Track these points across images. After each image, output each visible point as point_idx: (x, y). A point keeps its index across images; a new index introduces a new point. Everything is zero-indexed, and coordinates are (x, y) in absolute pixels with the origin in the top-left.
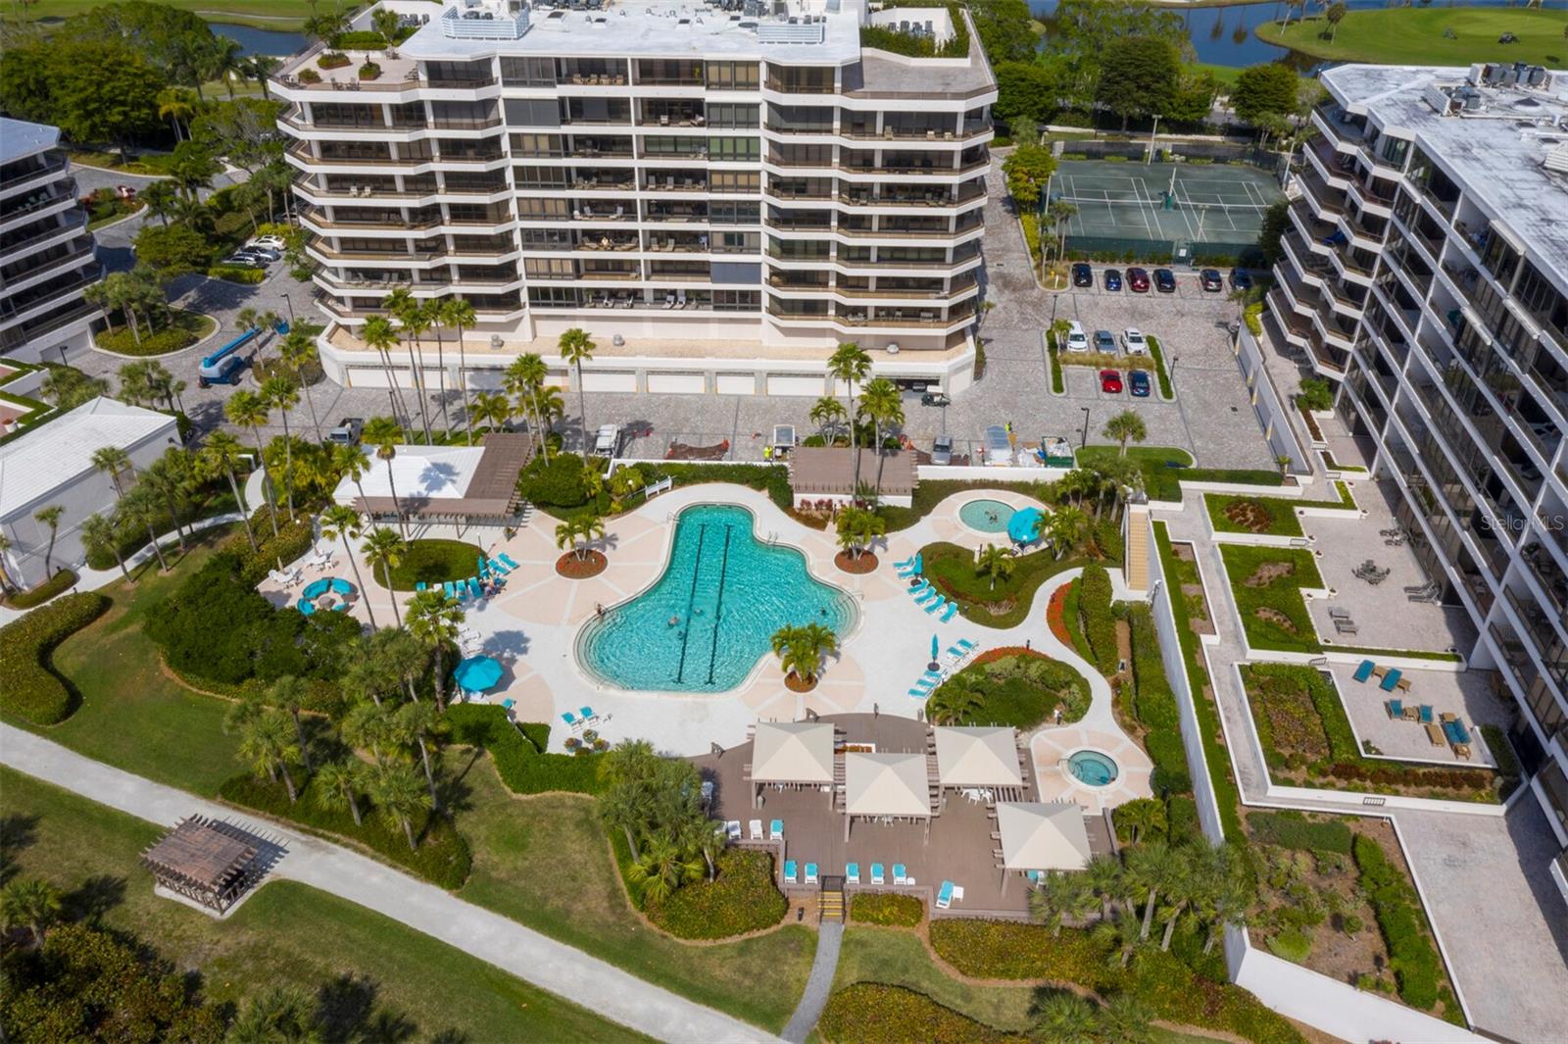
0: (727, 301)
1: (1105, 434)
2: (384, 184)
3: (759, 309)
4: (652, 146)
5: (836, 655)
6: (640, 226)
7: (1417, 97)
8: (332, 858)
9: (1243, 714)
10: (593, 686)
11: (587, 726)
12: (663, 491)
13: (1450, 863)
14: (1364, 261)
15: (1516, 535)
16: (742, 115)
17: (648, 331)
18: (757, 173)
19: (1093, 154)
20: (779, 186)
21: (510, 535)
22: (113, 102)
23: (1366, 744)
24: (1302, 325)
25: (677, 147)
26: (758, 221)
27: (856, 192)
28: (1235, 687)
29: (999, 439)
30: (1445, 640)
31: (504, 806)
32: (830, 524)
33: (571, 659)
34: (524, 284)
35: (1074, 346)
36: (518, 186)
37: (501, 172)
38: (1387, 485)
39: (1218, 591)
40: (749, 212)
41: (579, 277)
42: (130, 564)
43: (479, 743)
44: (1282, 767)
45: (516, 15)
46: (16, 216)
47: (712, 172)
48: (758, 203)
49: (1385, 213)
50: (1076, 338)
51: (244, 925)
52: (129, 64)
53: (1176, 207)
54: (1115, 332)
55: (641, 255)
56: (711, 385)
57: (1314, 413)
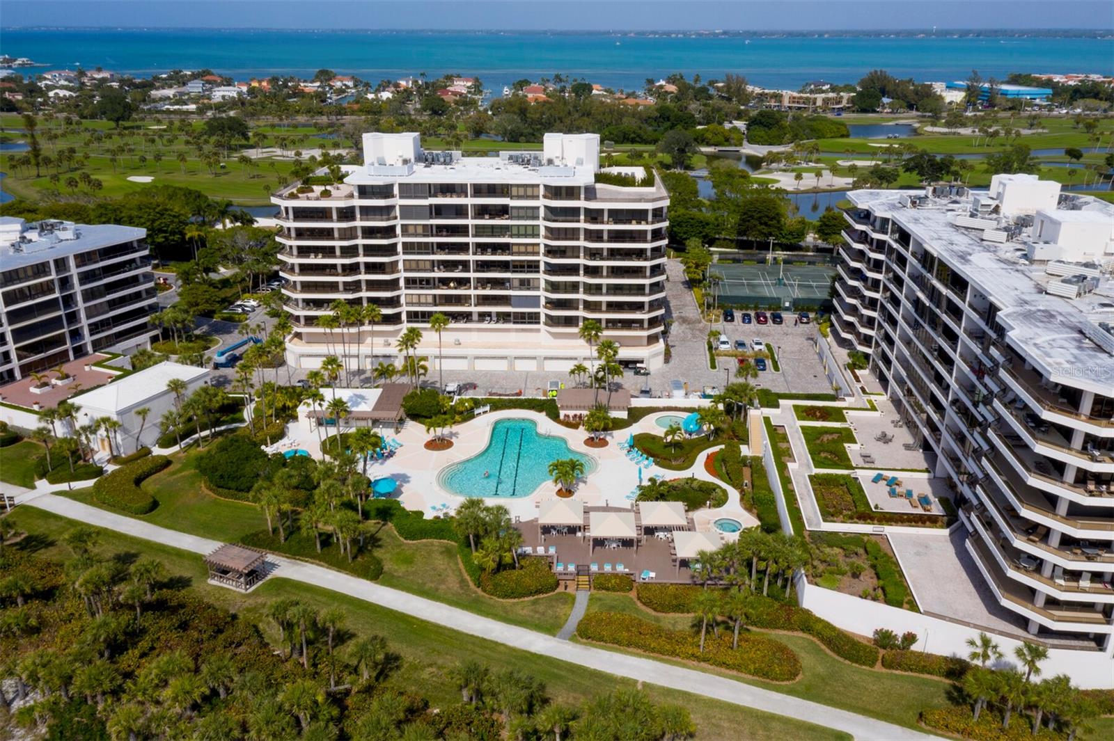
0: (521, 318)
1: (736, 376)
2: (330, 251)
3: (539, 323)
4: (480, 231)
5: (585, 482)
6: (472, 275)
7: (896, 202)
8: (305, 568)
9: (810, 496)
10: (448, 495)
11: (445, 511)
12: (485, 412)
13: (918, 554)
14: (875, 285)
15: (946, 396)
16: (530, 213)
17: (474, 336)
18: (538, 244)
19: (736, 261)
20: (551, 251)
21: (397, 432)
22: (160, 231)
23: (876, 507)
24: (850, 326)
25: (493, 231)
26: (538, 272)
27: (593, 254)
28: (806, 486)
29: (678, 385)
30: (924, 465)
31: (400, 546)
32: (581, 427)
33: (435, 483)
34: (404, 309)
35: (723, 347)
36: (404, 253)
37: (395, 245)
38: (897, 403)
39: (798, 445)
40: (533, 267)
41: (436, 305)
42: (183, 444)
43: (385, 520)
44: (828, 515)
45: (406, 167)
46: (120, 273)
47: (513, 244)
48: (539, 261)
49: (881, 257)
50: (724, 343)
51: (259, 595)
52: (171, 210)
53: (785, 285)
54: (747, 342)
55: (472, 292)
56: (511, 365)
57: (856, 371)
